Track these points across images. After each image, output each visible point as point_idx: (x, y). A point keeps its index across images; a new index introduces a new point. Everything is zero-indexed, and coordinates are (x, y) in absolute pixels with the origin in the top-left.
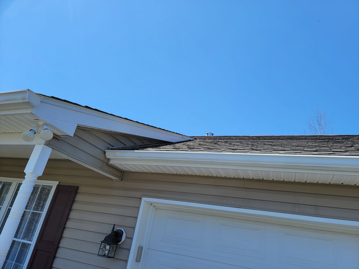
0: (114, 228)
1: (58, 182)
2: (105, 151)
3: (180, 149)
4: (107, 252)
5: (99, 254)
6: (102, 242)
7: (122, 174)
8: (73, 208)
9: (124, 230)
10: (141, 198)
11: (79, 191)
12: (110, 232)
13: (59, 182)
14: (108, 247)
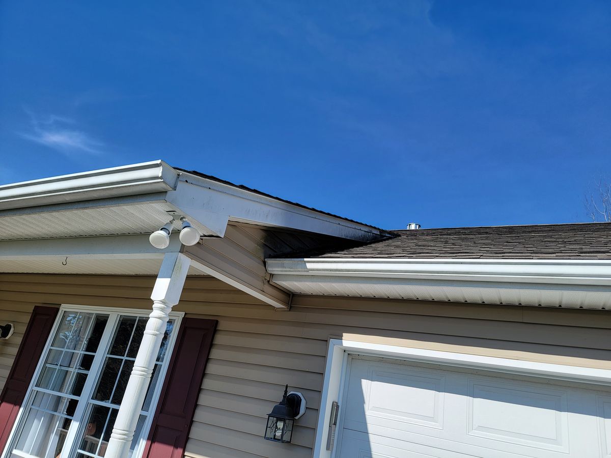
0: (286, 392)
1: (184, 313)
2: (266, 260)
3: (394, 254)
4: (279, 434)
5: (266, 437)
6: (270, 416)
7: (291, 298)
8: (211, 356)
9: (302, 394)
10: (327, 341)
11: (220, 327)
12: (281, 399)
13: (186, 314)
14: (280, 425)
